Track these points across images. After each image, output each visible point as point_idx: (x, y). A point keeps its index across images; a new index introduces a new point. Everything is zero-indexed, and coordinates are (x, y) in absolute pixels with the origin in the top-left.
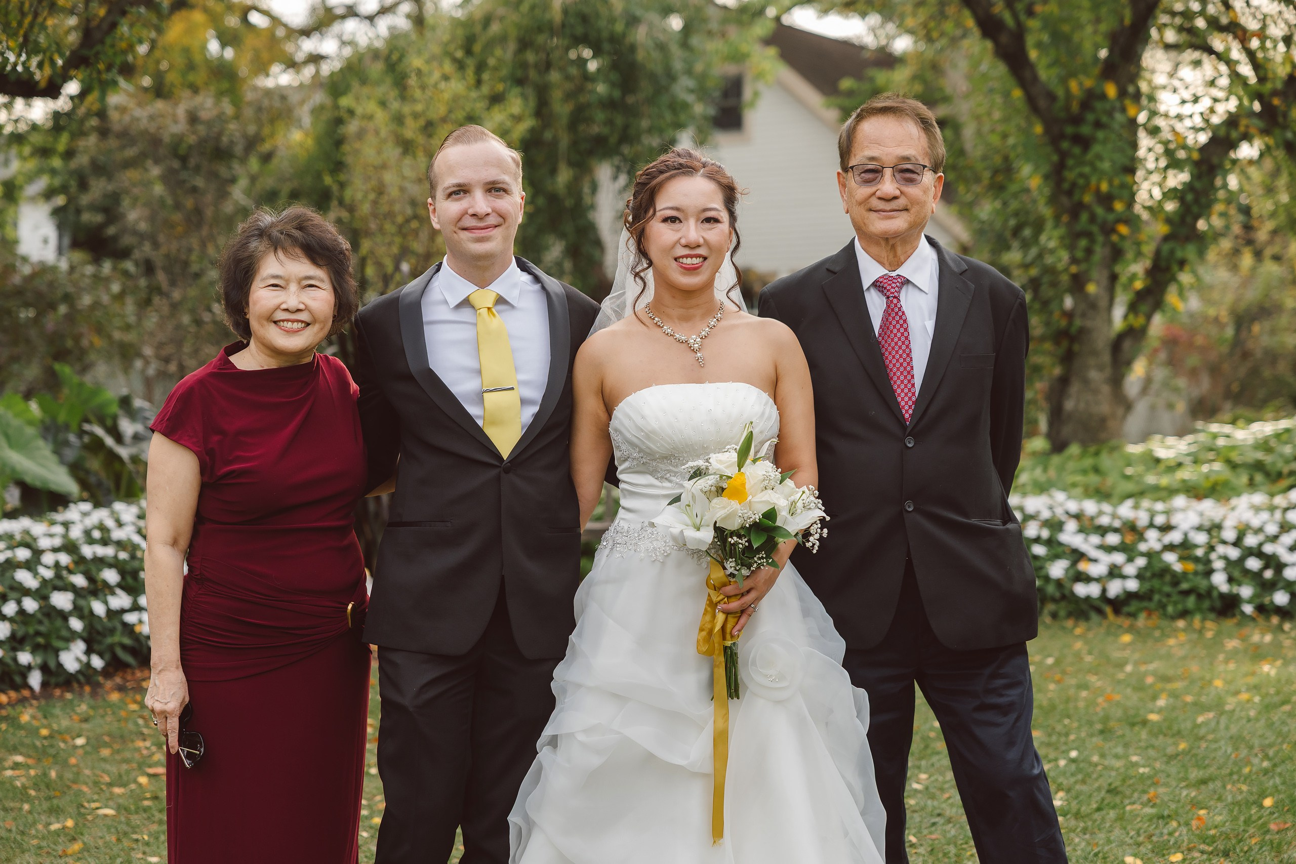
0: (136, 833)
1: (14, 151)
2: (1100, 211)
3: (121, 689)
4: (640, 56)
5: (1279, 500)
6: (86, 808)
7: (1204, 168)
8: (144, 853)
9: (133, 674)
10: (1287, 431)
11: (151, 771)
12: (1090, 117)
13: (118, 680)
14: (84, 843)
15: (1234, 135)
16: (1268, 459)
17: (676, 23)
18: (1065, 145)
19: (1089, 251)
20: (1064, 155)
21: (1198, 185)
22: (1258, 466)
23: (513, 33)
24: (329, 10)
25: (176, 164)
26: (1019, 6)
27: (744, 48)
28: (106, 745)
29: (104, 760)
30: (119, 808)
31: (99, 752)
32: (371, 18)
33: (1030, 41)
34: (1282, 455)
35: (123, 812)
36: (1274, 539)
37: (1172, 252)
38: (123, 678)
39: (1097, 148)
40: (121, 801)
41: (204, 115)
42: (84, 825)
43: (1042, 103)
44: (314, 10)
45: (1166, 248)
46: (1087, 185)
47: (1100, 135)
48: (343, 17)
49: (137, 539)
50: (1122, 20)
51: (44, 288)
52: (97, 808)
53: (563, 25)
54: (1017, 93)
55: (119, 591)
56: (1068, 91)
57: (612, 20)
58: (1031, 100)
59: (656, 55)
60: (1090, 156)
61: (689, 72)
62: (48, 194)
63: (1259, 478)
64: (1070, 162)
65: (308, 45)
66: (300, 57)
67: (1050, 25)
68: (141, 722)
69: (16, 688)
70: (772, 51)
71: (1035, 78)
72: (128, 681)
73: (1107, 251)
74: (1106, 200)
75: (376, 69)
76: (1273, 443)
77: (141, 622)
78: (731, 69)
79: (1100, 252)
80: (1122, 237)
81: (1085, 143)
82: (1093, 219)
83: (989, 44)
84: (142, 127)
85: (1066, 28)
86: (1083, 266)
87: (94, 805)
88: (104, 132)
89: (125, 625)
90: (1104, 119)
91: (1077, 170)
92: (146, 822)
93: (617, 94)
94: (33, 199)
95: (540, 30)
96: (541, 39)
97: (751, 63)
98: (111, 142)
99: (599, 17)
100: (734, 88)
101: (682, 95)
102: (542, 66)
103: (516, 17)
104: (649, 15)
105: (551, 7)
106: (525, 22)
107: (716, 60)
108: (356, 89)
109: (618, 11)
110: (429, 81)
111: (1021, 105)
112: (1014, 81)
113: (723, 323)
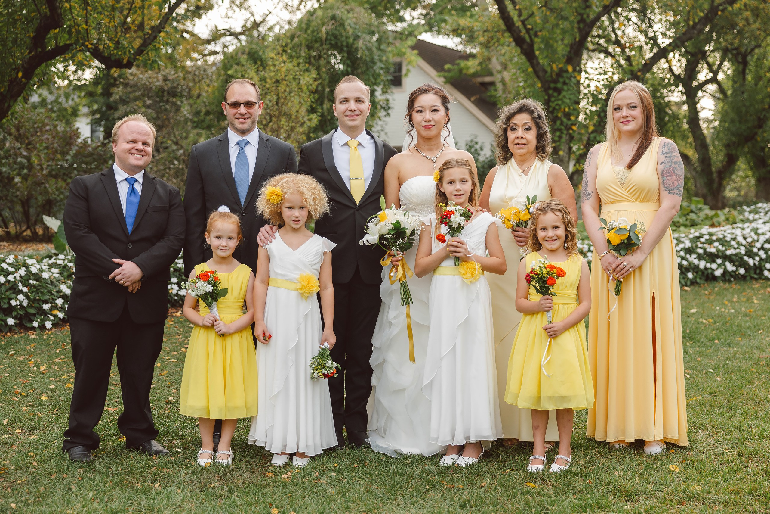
2: (565, 120)
4: (360, 53)
12: (561, 80)
18: (550, 92)
19: (560, 137)
20: (550, 96)
23: (303, 42)
24: (218, 31)
25: (158, 99)
26: (532, 34)
27: (404, 50)
32: (237, 35)
33: (536, 46)
37: (595, 138)
39: (564, 93)
41: (170, 77)
43: (541, 74)
44: (212, 31)
46: (560, 109)
47: (565, 88)
48: (225, 35)
50: (575, 39)
53: (326, 39)
54: (530, 70)
56: (552, 68)
57: (347, 38)
58: (536, 72)
59: (367, 52)
60: (560, 97)
61: (381, 61)
64: (553, 99)
65: (211, 47)
67: (544, 40)
70: (416, 52)
71: (538, 63)
73: (568, 137)
74: (568, 115)
75: (244, 58)
77: (172, 289)
78: (397, 59)
79: (565, 137)
80: (574, 131)
81: (559, 91)
82: (562, 123)
83: (519, 50)
84: (143, 82)
85: (551, 42)
86: (558, 143)
88: (126, 85)
90: (567, 81)
91: (555, 103)
93: (349, 69)
95: (316, 41)
96: (317, 45)
97: (406, 56)
98: (129, 89)
99: (342, 36)
100: (399, 67)
101: (377, 71)
102: (317, 58)
103: (306, 36)
104: (364, 35)
105: (321, 31)
106: (310, 38)
107: (390, 55)
108: (235, 67)
109: (350, 33)
110: (277, 63)
111: (532, 75)
112: (528, 64)
113: (444, 152)
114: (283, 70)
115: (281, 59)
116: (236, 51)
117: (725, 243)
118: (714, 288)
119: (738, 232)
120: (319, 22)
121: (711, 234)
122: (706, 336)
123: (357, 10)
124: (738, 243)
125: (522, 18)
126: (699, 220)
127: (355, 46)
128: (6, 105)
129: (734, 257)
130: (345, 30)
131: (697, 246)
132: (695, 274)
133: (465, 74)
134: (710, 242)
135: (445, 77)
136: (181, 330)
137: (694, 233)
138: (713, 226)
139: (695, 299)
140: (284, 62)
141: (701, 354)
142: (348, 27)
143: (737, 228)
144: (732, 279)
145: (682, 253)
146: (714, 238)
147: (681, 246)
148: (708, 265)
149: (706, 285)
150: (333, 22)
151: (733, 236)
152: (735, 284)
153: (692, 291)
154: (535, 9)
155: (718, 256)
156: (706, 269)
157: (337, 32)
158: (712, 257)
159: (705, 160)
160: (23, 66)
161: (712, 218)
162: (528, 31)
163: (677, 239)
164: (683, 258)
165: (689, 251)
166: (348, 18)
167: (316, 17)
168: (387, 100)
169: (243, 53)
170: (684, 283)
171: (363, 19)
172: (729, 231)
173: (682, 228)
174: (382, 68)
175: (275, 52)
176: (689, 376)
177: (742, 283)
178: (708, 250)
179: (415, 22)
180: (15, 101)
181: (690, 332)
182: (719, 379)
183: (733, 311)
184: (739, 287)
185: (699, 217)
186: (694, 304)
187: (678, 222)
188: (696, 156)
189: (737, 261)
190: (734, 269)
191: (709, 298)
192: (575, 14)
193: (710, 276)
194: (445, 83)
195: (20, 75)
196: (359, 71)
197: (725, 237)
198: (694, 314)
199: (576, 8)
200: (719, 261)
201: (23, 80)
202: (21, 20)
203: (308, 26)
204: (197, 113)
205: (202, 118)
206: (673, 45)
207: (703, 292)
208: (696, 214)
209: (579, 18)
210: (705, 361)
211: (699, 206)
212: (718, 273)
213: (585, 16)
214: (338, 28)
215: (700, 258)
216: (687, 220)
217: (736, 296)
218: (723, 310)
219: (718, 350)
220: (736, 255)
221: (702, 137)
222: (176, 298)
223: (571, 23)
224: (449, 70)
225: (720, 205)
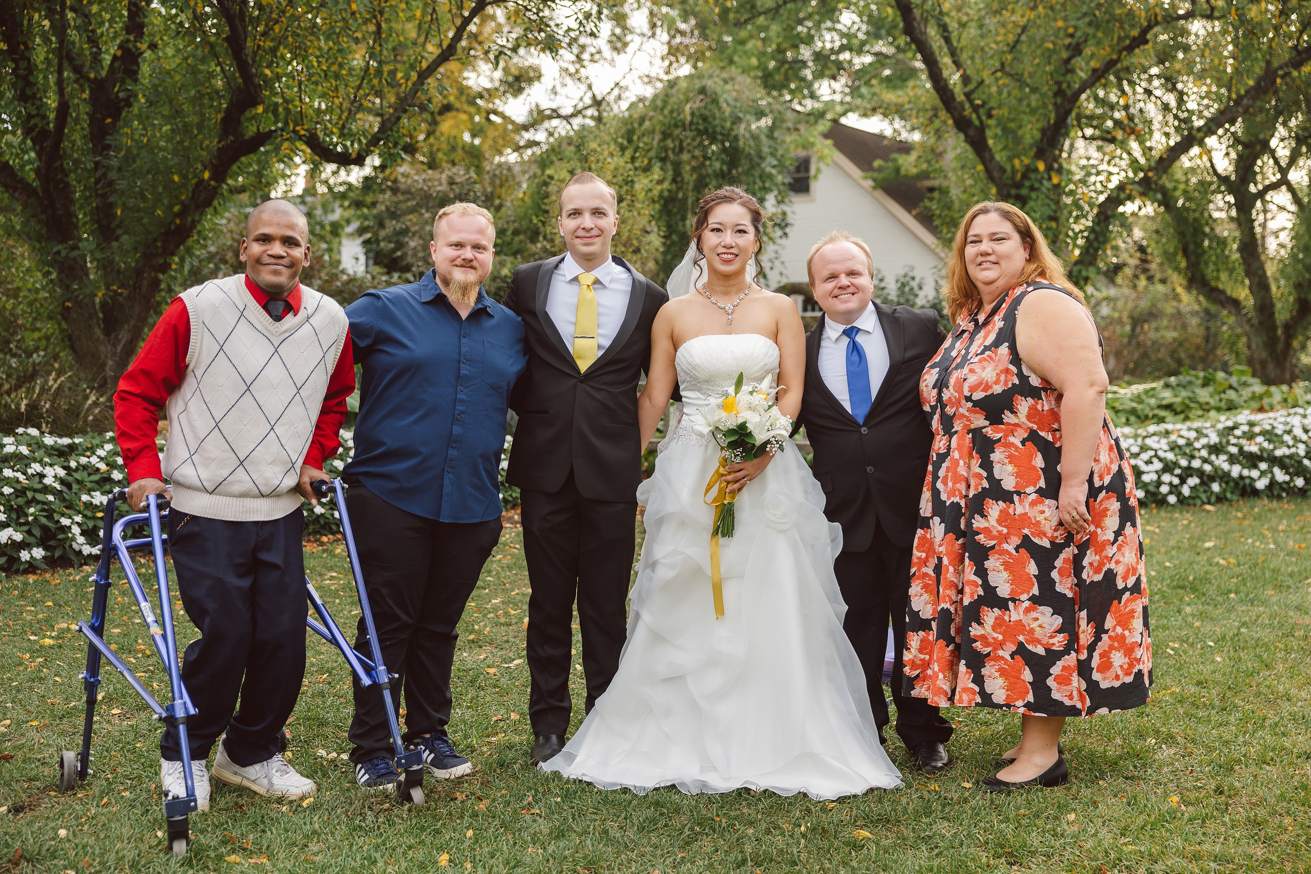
1: (338, 203)
4: (741, 143)
5: (1140, 431)
7: (1102, 217)
10: (1153, 389)
12: (1027, 183)
15: (1122, 196)
16: (1139, 407)
17: (766, 122)
21: (1097, 228)
22: (1133, 412)
23: (658, 128)
24: (540, 112)
26: (981, 113)
27: (811, 139)
32: (567, 118)
33: (989, 133)
34: (1149, 405)
36: (1136, 455)
39: (1032, 204)
41: (458, 180)
43: (996, 174)
44: (531, 112)
45: (1076, 269)
47: (1033, 195)
48: (550, 118)
50: (1049, 121)
51: (356, 290)
53: (691, 123)
54: (980, 167)
56: (1013, 166)
57: (723, 120)
58: (988, 171)
59: (752, 143)
62: (361, 231)
63: (1133, 419)
65: (527, 136)
66: (522, 143)
67: (1002, 123)
69: (333, 533)
70: (829, 142)
71: (992, 158)
75: (568, 151)
76: (1144, 397)
78: (802, 153)
81: (1024, 201)
83: (962, 136)
84: (420, 186)
85: (1012, 125)
88: (395, 190)
90: (1036, 185)
93: (725, 168)
94: (351, 235)
95: (676, 126)
96: (677, 132)
97: (815, 149)
98: (401, 197)
99: (715, 118)
100: (803, 165)
101: (768, 169)
102: (677, 150)
103: (661, 118)
104: (748, 117)
105: (684, 111)
106: (667, 121)
107: (792, 147)
109: (727, 114)
111: (983, 175)
112: (978, 159)
113: (749, 297)
114: (611, 167)
116: (560, 140)
117: (1275, 438)
118: (1253, 508)
119: (1296, 421)
120: (682, 97)
121: (1251, 424)
122: (1219, 587)
123: (740, 79)
124: (1295, 438)
125: (968, 89)
126: (1240, 401)
127: (734, 133)
128: (189, 219)
129: (1287, 461)
130: (720, 108)
131: (1228, 442)
132: (1224, 485)
133: (906, 176)
134: (1250, 436)
135: (874, 180)
137: (1225, 421)
138: (1261, 410)
139: (1218, 525)
140: (612, 155)
141: (1202, 616)
142: (724, 105)
143: (1295, 414)
144: (1284, 495)
145: (1204, 453)
146: (1257, 429)
147: (1204, 441)
148: (1246, 472)
149: (1241, 502)
150: (702, 97)
151: (1288, 428)
152: (1288, 502)
153: (1217, 512)
154: (986, 74)
155: (1261, 459)
156: (1241, 477)
157: (707, 113)
158: (1252, 460)
159: (1265, 307)
160: (211, 163)
161: (1261, 397)
162: (976, 109)
163: (1197, 431)
164: (1205, 461)
165: (1216, 449)
166: (724, 92)
167: (678, 91)
168: (784, 214)
169: (570, 144)
170: (1205, 500)
171: (747, 93)
172: (1282, 419)
173: (1213, 413)
174: (774, 167)
176: (1172, 653)
177: (1299, 500)
178: (1246, 448)
179: (838, 98)
180: (203, 213)
181: (1195, 579)
182: (1219, 659)
183: (1272, 546)
184: (1293, 507)
185: (1241, 396)
186: (1213, 533)
187: (1208, 403)
188: (1252, 302)
189: (1292, 466)
190: (1287, 478)
191: (1240, 524)
192: (1051, 82)
193: (1249, 489)
194: (874, 188)
195: (206, 175)
196: (740, 170)
197: (1273, 428)
198: (1209, 549)
199: (1051, 74)
200: (1263, 466)
201: (212, 183)
202: (208, 94)
203: (665, 103)
205: (508, 239)
206: (1205, 129)
207: (1234, 513)
208: (1236, 390)
209: (1055, 88)
210: (1208, 628)
211: (1244, 379)
212: (1261, 484)
213: (1064, 86)
214: (709, 107)
215: (1232, 460)
216: (1221, 400)
217: (1285, 522)
218: (1258, 544)
219: (1231, 610)
220: (1290, 457)
221: (1260, 272)
223: (1043, 95)
224: (880, 170)
225: (1288, 376)
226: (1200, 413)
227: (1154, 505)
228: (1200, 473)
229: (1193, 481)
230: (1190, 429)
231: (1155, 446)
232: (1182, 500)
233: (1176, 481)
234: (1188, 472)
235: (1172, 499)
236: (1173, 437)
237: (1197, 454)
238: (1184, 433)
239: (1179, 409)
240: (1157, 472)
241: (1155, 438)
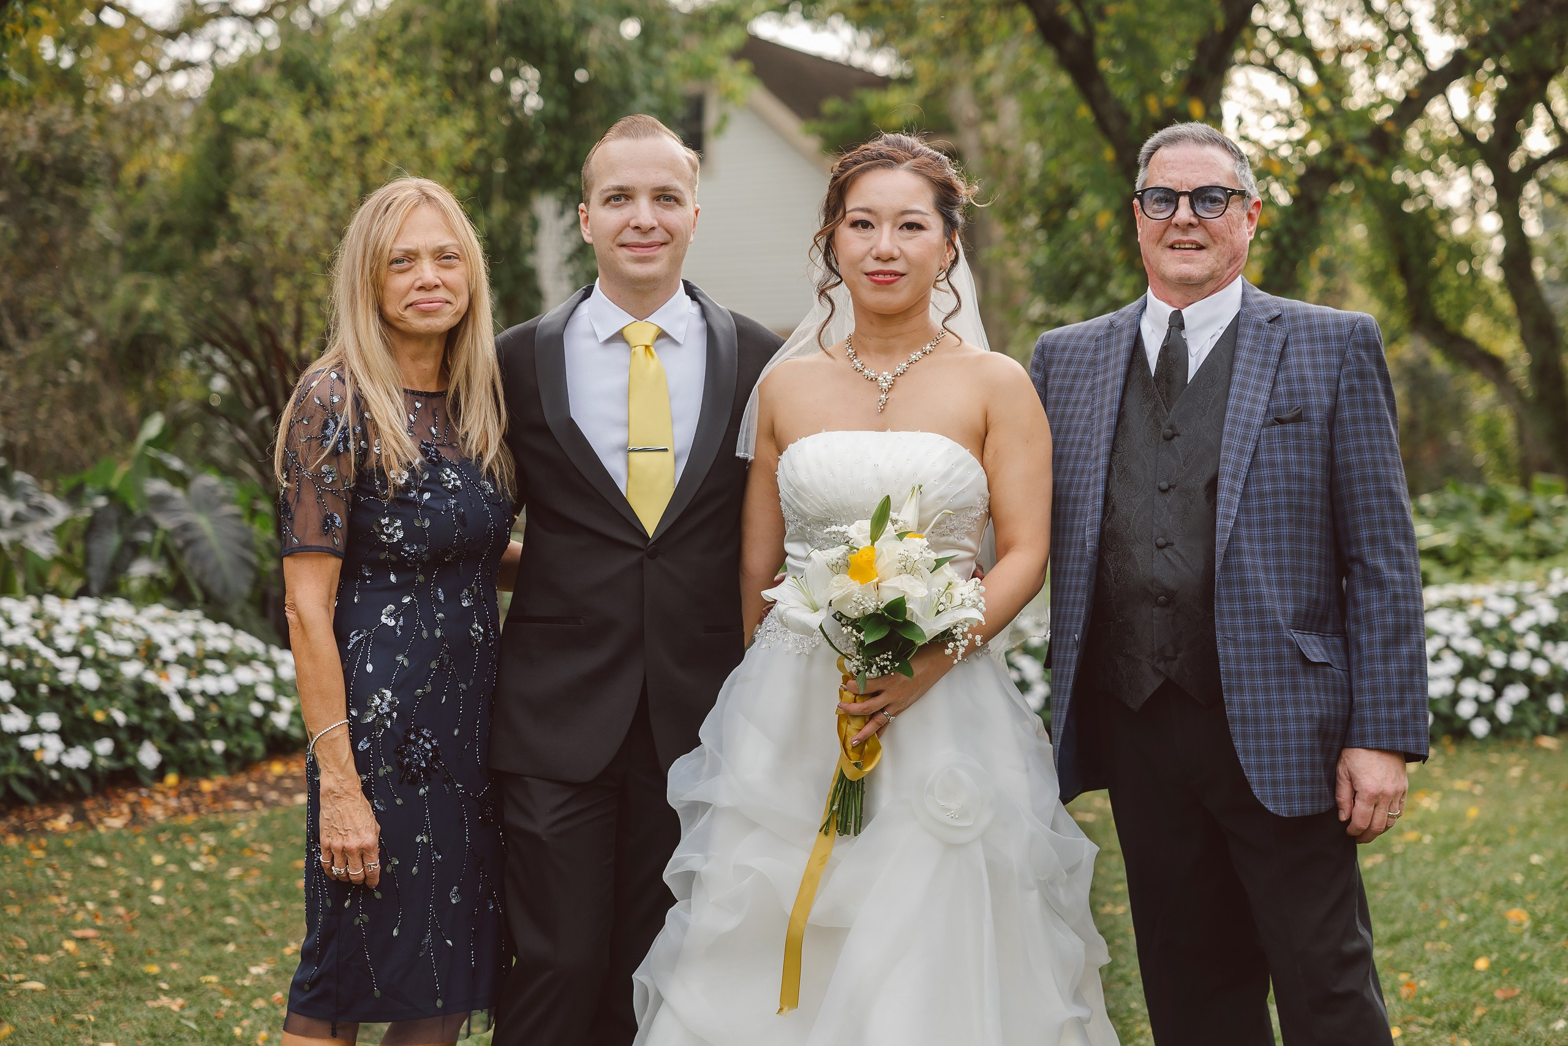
0: (79, 1013)
3: (18, 831)
4: (592, 67)
6: (6, 981)
8: (94, 1038)
9: (32, 812)
11: (79, 933)
13: (13, 820)
14: (16, 1026)
15: (1340, 165)
17: (631, 29)
21: (1296, 225)
23: (437, 36)
24: (197, 6)
25: (25, 190)
26: (1089, 7)
27: (711, 62)
28: (11, 901)
29: (15, 920)
30: (48, 980)
31: (5, 910)
32: (252, 19)
33: (1100, 44)
35: (54, 985)
38: (19, 817)
40: (50, 972)
41: (61, 129)
42: (7, 1004)
43: (1114, 124)
44: (181, 7)
48: (216, 16)
49: (34, 644)
50: (1212, 25)
52: (21, 981)
53: (499, 29)
54: (1084, 112)
55: (14, 709)
56: (1144, 109)
57: (558, 23)
58: (1098, 120)
59: (612, 66)
61: (650, 88)
65: (177, 50)
67: (1125, 28)
68: (50, 872)
70: (744, 66)
71: (1106, 94)
72: (26, 822)
75: (268, 79)
77: (42, 747)
78: (692, 87)
83: (1050, 54)
85: (1142, 34)
87: (16, 978)
89: (22, 751)
92: (87, 998)
93: (564, 112)
95: (470, 33)
96: (473, 44)
97: (715, 80)
99: (543, 19)
100: (696, 108)
103: (441, 17)
104: (602, 17)
105: (485, 6)
106: (453, 23)
107: (675, 75)
108: (243, 102)
109: (566, 12)
110: (362, 87)
111: (1089, 127)
113: (930, 358)
114: (382, 106)
115: (372, 78)
116: (247, 61)
126: (1558, 541)
127: (579, 46)
136: (68, 875)
140: (383, 85)
145: (1532, 640)
147: (1529, 618)
157: (529, 10)
163: (1517, 598)
164: (1535, 654)
169: (267, 65)
170: (1539, 728)
173: (1514, 565)
175: (359, 55)
187: (1502, 546)
188: (1526, 359)
194: (825, 151)
204: (137, 229)
205: (151, 242)
208: (1550, 523)
211: (1556, 500)
216: (1524, 540)
222: (55, 775)
224: (833, 118)
226: (1490, 562)
227: (1446, 740)
228: (1527, 677)
229: (1517, 693)
230: (1501, 595)
231: (1445, 628)
232: (1498, 730)
233: (1486, 693)
234: (1505, 677)
235: (1480, 728)
236: (1475, 612)
237: (1518, 642)
238: (1494, 603)
239: (1451, 555)
240: (1453, 677)
241: (1442, 614)
